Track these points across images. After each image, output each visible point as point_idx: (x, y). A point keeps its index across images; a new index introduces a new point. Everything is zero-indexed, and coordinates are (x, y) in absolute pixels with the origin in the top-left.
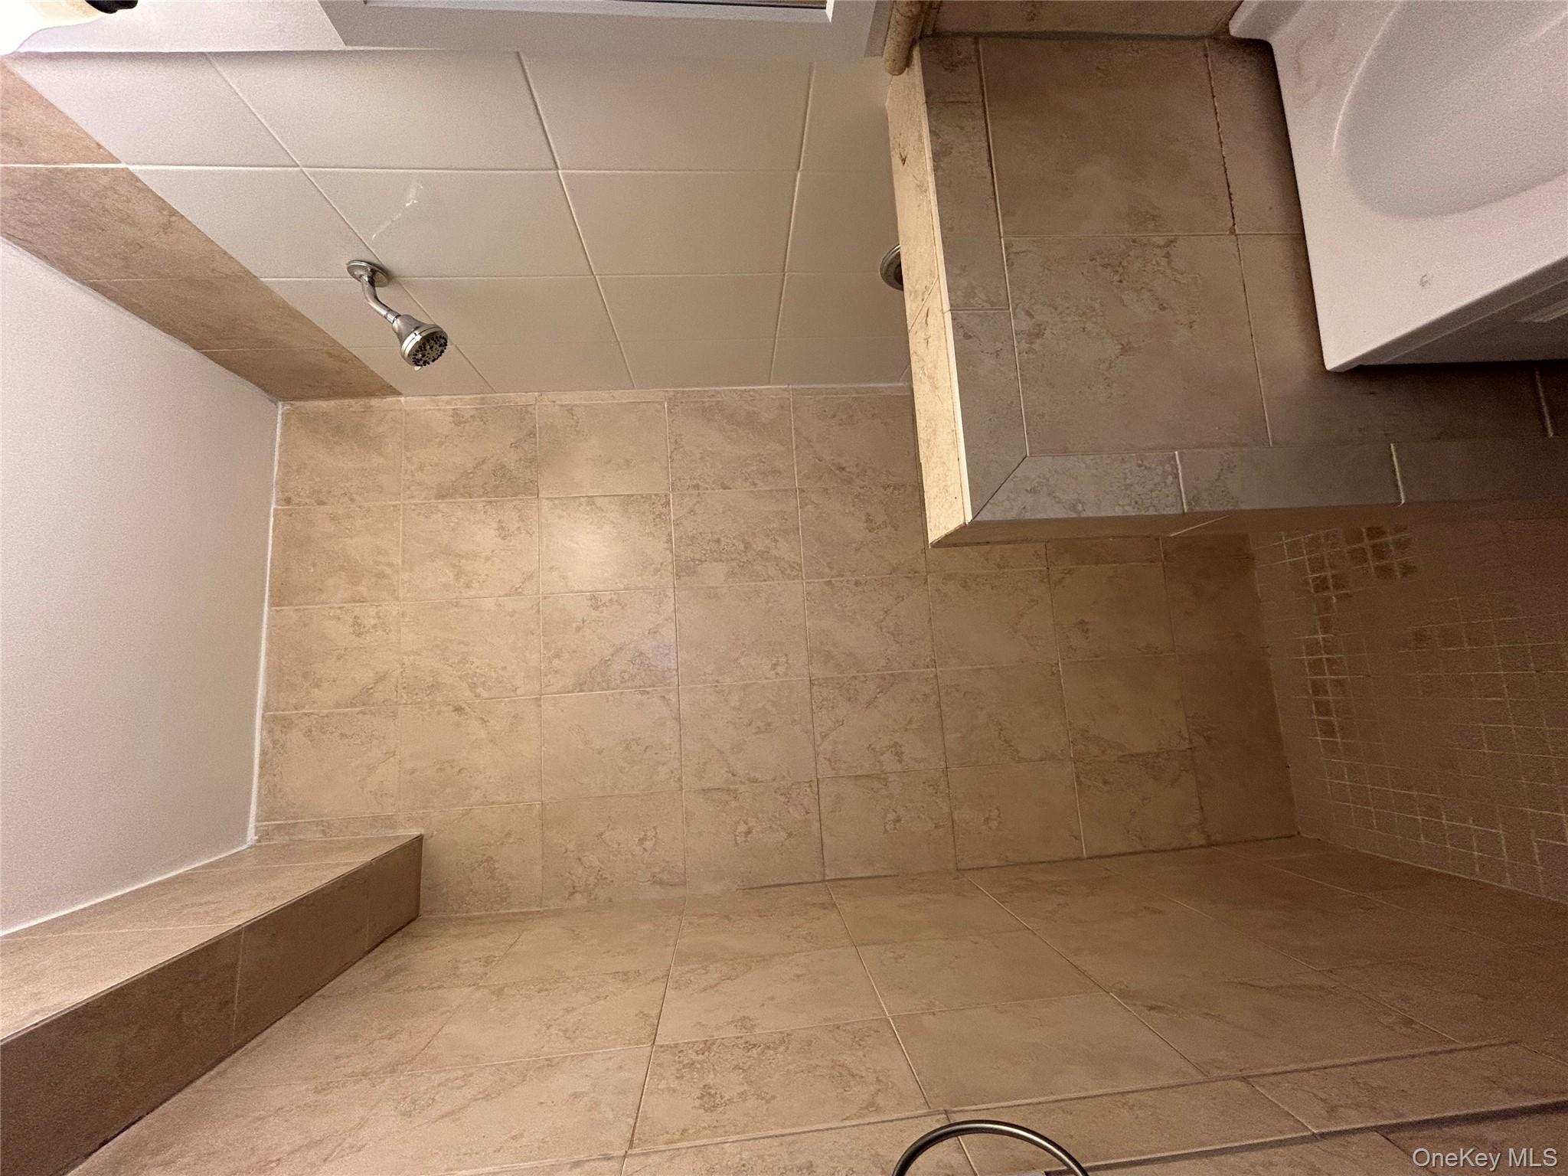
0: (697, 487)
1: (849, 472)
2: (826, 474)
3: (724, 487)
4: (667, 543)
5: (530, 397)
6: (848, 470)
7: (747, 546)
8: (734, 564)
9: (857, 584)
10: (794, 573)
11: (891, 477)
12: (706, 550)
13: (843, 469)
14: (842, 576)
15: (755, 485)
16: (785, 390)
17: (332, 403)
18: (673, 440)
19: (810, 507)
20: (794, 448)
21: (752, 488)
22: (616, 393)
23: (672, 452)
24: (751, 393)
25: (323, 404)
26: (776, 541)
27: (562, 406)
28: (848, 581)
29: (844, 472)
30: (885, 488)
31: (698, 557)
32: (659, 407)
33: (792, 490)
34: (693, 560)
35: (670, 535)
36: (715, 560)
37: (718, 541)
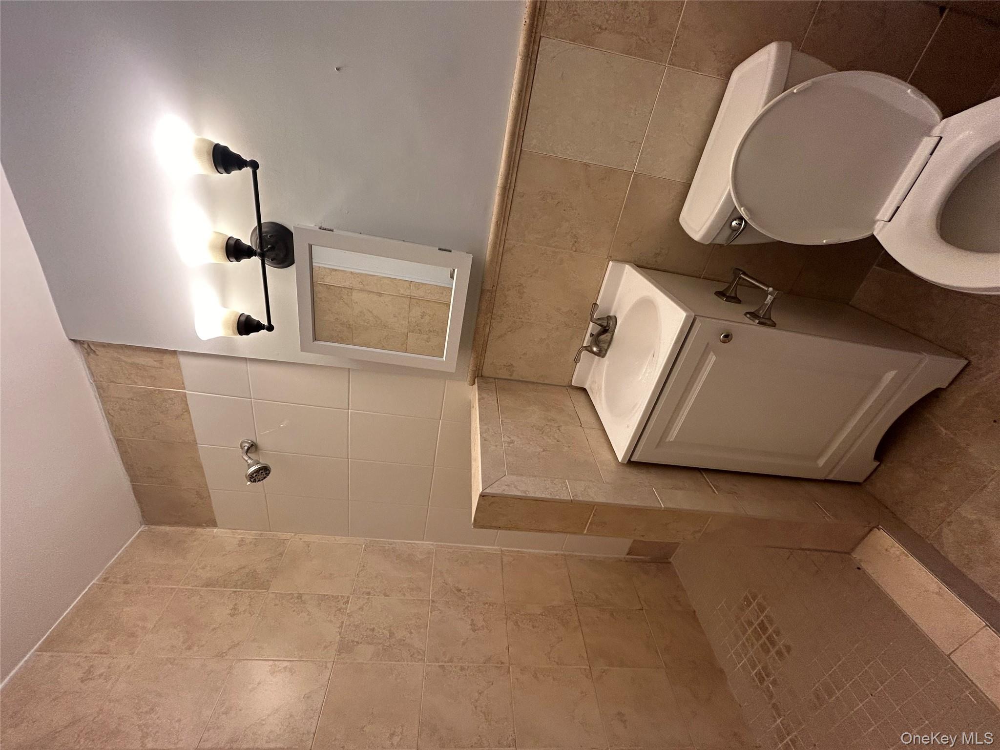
0: (369, 594)
1: (464, 593)
2: (449, 593)
3: (386, 595)
4: (339, 628)
5: (288, 535)
6: (462, 591)
7: (392, 635)
8: (380, 647)
9: (462, 669)
10: (420, 657)
11: (488, 598)
12: (363, 635)
13: (460, 590)
14: (452, 662)
15: (404, 595)
16: (432, 544)
17: (173, 528)
18: (362, 565)
19: (436, 613)
20: (432, 576)
21: (403, 597)
22: (337, 538)
23: (359, 572)
24: (413, 545)
25: (167, 528)
26: (411, 633)
27: (304, 542)
28: (455, 667)
29: (460, 593)
30: (485, 604)
31: (356, 640)
32: (359, 547)
33: (427, 600)
34: (353, 641)
35: (342, 623)
36: (368, 643)
37: (373, 630)
